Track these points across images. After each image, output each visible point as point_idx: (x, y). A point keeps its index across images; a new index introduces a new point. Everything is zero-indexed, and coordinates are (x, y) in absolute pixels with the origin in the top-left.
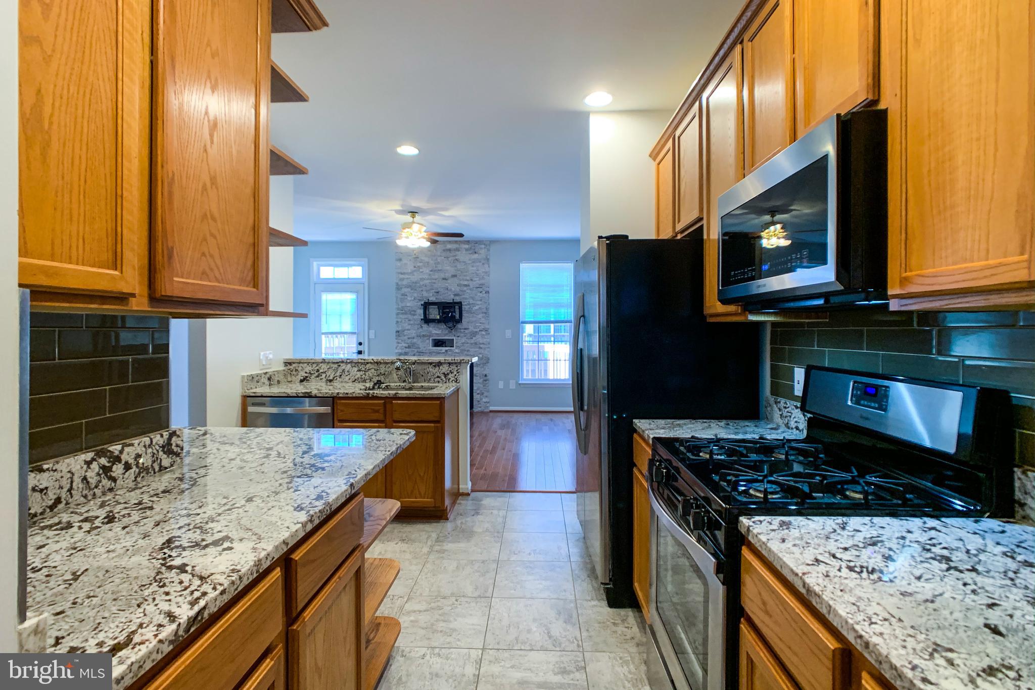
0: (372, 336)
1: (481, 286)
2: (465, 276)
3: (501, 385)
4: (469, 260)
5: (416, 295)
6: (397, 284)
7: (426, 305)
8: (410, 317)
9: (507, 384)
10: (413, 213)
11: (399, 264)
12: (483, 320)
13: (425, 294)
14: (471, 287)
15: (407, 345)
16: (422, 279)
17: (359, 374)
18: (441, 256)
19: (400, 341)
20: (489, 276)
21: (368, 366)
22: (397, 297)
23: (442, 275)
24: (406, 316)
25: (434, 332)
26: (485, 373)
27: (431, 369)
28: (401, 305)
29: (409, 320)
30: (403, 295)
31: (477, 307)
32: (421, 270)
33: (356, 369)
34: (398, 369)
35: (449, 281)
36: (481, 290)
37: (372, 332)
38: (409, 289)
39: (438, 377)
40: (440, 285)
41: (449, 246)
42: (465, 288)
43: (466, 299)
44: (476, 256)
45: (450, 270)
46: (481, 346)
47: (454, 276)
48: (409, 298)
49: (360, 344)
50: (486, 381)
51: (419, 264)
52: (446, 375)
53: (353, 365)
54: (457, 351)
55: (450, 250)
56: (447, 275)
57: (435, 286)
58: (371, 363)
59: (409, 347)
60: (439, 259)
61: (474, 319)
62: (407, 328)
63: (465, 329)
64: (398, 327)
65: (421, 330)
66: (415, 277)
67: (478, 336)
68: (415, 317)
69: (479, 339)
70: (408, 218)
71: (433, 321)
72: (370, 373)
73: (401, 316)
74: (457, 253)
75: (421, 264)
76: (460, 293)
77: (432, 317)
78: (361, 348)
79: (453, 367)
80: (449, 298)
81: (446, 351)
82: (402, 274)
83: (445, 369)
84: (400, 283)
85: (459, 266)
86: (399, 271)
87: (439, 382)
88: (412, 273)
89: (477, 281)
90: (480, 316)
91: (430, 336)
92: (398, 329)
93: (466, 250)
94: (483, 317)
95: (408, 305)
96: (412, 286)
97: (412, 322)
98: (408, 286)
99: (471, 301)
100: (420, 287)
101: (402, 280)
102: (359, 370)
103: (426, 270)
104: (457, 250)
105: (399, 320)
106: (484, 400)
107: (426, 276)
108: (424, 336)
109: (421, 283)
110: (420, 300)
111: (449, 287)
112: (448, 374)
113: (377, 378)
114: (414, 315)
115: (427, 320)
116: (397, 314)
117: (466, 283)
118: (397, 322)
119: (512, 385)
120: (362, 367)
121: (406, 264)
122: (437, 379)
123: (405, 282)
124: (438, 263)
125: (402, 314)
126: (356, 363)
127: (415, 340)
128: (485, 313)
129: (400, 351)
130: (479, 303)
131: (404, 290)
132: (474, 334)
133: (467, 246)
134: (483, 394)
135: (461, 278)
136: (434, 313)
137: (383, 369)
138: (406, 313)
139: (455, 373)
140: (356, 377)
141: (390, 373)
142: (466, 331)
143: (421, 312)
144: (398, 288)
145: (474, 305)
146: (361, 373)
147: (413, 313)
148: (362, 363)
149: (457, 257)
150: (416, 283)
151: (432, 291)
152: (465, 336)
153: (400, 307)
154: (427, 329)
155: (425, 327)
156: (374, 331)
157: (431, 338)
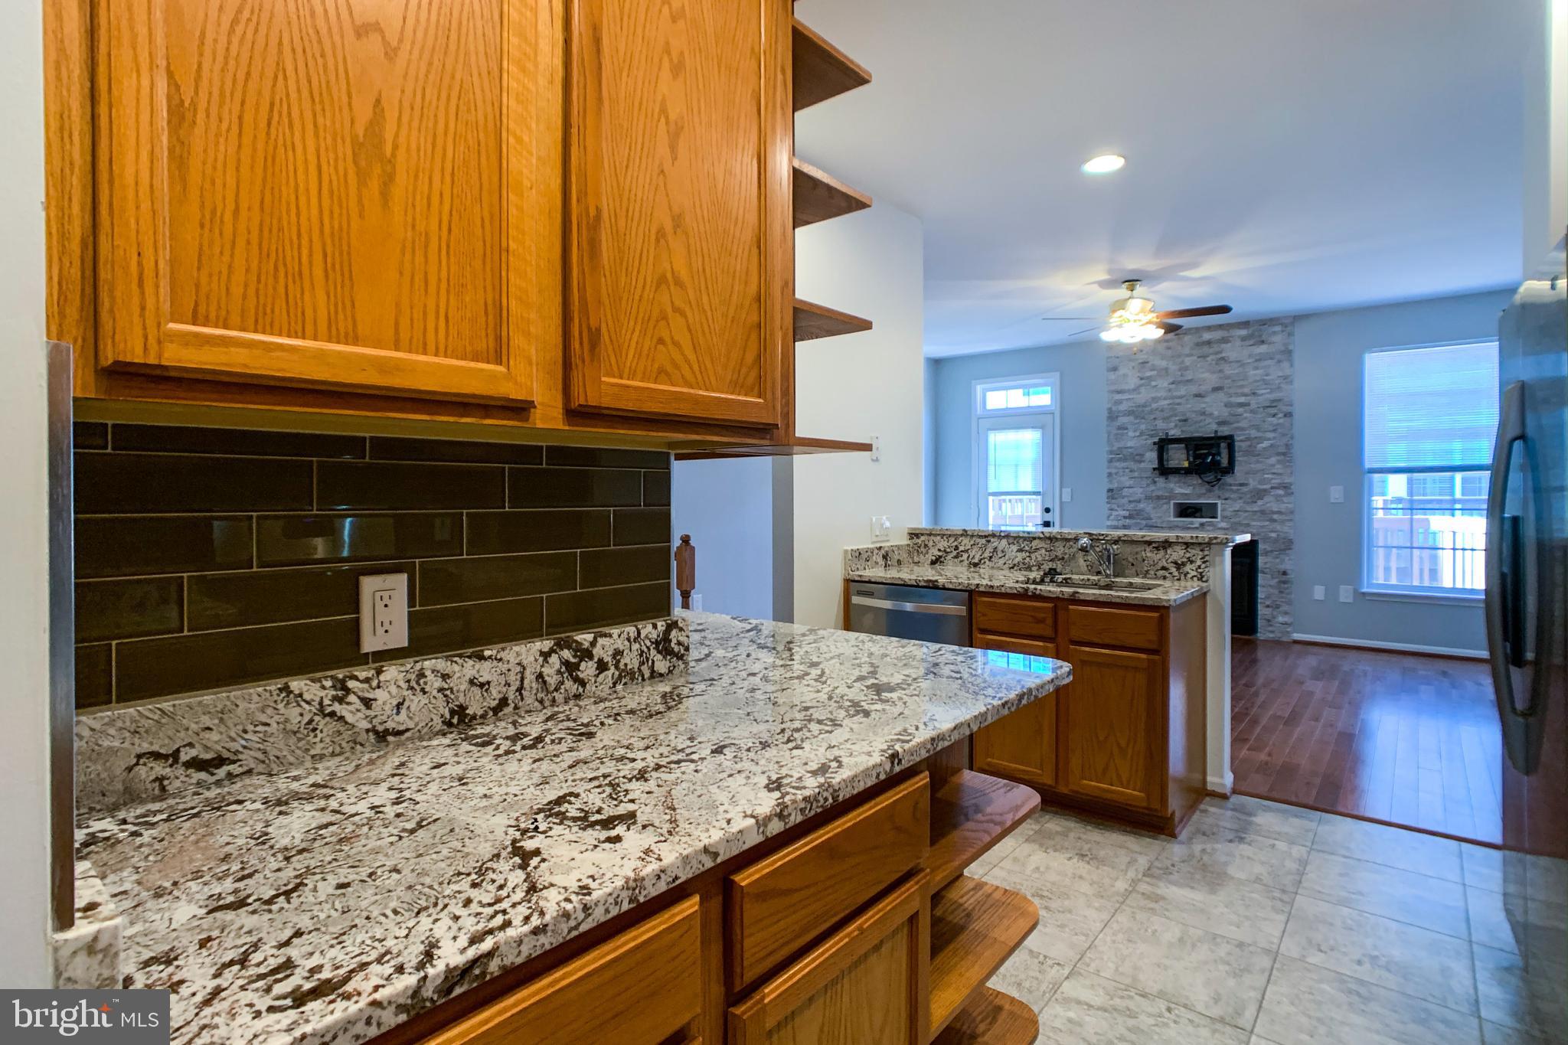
0: (1067, 498)
1: (1274, 404)
2: (1242, 386)
3: (1319, 592)
4: (1250, 356)
5: (1143, 427)
6: (1110, 410)
7: (1163, 445)
8: (1132, 465)
9: (1332, 592)
10: (1131, 282)
11: (1112, 376)
12: (1278, 468)
13: (1161, 425)
14: (1253, 406)
15: (1126, 513)
16: (1155, 399)
17: (1020, 556)
18: (1191, 355)
19: (1115, 506)
20: (1291, 383)
21: (1035, 543)
22: (1109, 433)
23: (1194, 389)
24: (1125, 464)
25: (1178, 490)
26: (1282, 567)
27: (1149, 554)
28: (1117, 445)
29: (1132, 471)
30: (1119, 428)
31: (1265, 444)
32: (1153, 383)
33: (1015, 548)
34: (1083, 549)
35: (1207, 399)
36: (1273, 411)
37: (1067, 491)
38: (1131, 418)
39: (1164, 568)
40: (1189, 407)
41: (1207, 336)
42: (1241, 410)
43: (1243, 429)
44: (1263, 349)
45: (1210, 379)
46: (1275, 517)
47: (1216, 389)
48: (1131, 434)
49: (1047, 510)
50: (1285, 582)
51: (1148, 374)
52: (1179, 566)
53: (1011, 541)
54: (1223, 525)
55: (1209, 343)
56: (1203, 389)
57: (1180, 409)
58: (1040, 538)
59: (1130, 517)
60: (1188, 361)
61: (1259, 466)
62: (1127, 484)
63: (1242, 485)
64: (1110, 482)
65: (1152, 488)
66: (1143, 396)
67: (1266, 499)
68: (1143, 465)
69: (1269, 503)
70: (1122, 292)
71: (1176, 471)
72: (1038, 556)
73: (1118, 464)
74: (1223, 346)
75: (1155, 373)
76: (1232, 419)
77: (1173, 464)
78: (1048, 517)
79: (1194, 552)
80: (1207, 428)
81: (1202, 525)
82: (1119, 392)
83: (1177, 554)
84: (1114, 409)
85: (1229, 370)
86: (1113, 388)
87: (1165, 578)
88: (1136, 390)
89: (1265, 396)
90: (1273, 460)
91: (1169, 498)
92: (1111, 487)
93: (1243, 339)
94: (1279, 462)
95: (1129, 444)
96: (1137, 412)
97: (1136, 474)
98: (1130, 413)
99: (1254, 433)
100: (1151, 412)
101: (1119, 402)
102: (1020, 550)
103: (1163, 383)
104: (1225, 340)
105: (1114, 471)
106: (1281, 619)
107: (1162, 394)
108: (1159, 498)
109: (1154, 406)
110: (1152, 436)
111: (1208, 410)
112: (1184, 564)
113: (1051, 565)
114: (1140, 462)
115: (1164, 470)
116: (1111, 461)
117: (1242, 400)
118: (1110, 475)
119: (1345, 594)
120: (1024, 545)
121: (1125, 376)
122: (1162, 573)
123: (1123, 407)
124: (1186, 368)
125: (1119, 460)
126: (1015, 538)
127: (1141, 506)
128: (1284, 454)
129: (1115, 523)
130: (1271, 435)
131: (1123, 420)
132: (1259, 494)
133: (1243, 332)
134: (1278, 607)
135: (1232, 391)
136: (1178, 457)
137: (1060, 549)
138: (1125, 459)
139: (1199, 563)
140: (1016, 561)
141: (1073, 557)
142: (1244, 489)
143: (1152, 456)
144: (1112, 416)
145: (1260, 440)
146: (1024, 554)
147: (1138, 457)
148: (1025, 539)
149: (1223, 355)
150: (1144, 406)
151: (1173, 419)
152: (1241, 498)
153: (1115, 448)
154: (1163, 485)
155: (1161, 481)
156: (1069, 490)
157: (1172, 502)
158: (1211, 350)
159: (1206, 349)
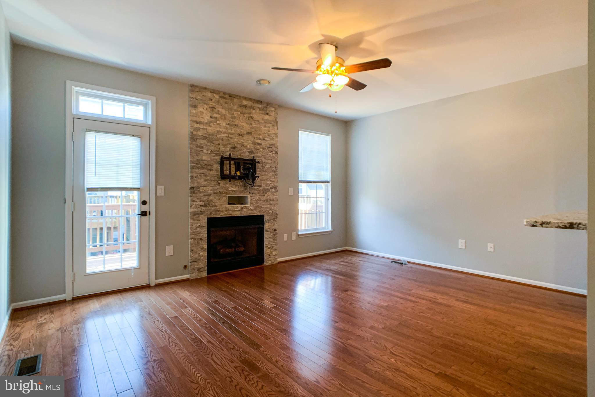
0: (161, 193)
1: (271, 146)
2: (259, 135)
3: (286, 237)
4: (263, 119)
5: (212, 148)
6: (192, 134)
7: (223, 161)
8: (205, 172)
9: (290, 236)
11: (194, 111)
12: (273, 179)
13: (222, 149)
14: (264, 146)
15: (202, 203)
16: (219, 132)
18: (237, 111)
19: (195, 199)
20: (277, 137)
22: (191, 149)
23: (239, 131)
24: (201, 171)
25: (231, 189)
26: (274, 227)
28: (196, 158)
29: (206, 176)
30: (198, 146)
31: (268, 166)
32: (218, 122)
35: (244, 138)
36: (271, 149)
37: (161, 188)
38: (205, 141)
41: (245, 103)
42: (258, 147)
43: (259, 157)
44: (267, 117)
45: (246, 127)
46: (271, 202)
47: (249, 133)
48: (205, 151)
49: (144, 203)
50: (274, 235)
51: (215, 115)
54: (251, 208)
55: (245, 106)
56: (244, 131)
59: (205, 206)
60: (236, 114)
61: (266, 177)
62: (203, 184)
63: (259, 186)
64: (192, 182)
65: (217, 187)
66: (212, 129)
67: (269, 193)
68: (211, 172)
69: (269, 195)
71: (230, 177)
73: (196, 170)
75: (217, 116)
76: (255, 151)
78: (145, 208)
80: (246, 155)
81: (242, 208)
82: (197, 123)
84: (195, 133)
85: (254, 125)
86: (195, 119)
88: (208, 124)
89: (269, 142)
90: (271, 174)
91: (226, 193)
92: (193, 185)
93: (260, 109)
94: (273, 175)
95: (204, 158)
96: (209, 138)
97: (208, 178)
98: (205, 138)
99: (264, 160)
100: (217, 140)
101: (198, 129)
104: (252, 108)
105: (195, 175)
106: (274, 253)
107: (223, 130)
108: (221, 193)
109: (219, 136)
110: (217, 154)
111: (244, 144)
114: (210, 170)
115: (223, 176)
116: (192, 168)
117: (259, 141)
118: (192, 177)
119: (294, 237)
121: (202, 113)
123: (200, 133)
125: (198, 168)
127: (211, 198)
128: (275, 172)
129: (196, 210)
130: (270, 162)
131: (200, 142)
132: (266, 191)
133: (260, 106)
134: (272, 247)
135: (255, 136)
136: (231, 169)
138: (202, 168)
142: (260, 189)
143: (217, 167)
144: (193, 138)
145: (267, 163)
147: (209, 167)
149: (252, 115)
150: (213, 135)
151: (228, 146)
152: (259, 193)
153: (195, 160)
154: (223, 186)
155: (222, 183)
156: (162, 187)
157: (227, 195)
158: (247, 111)
159: (244, 110)
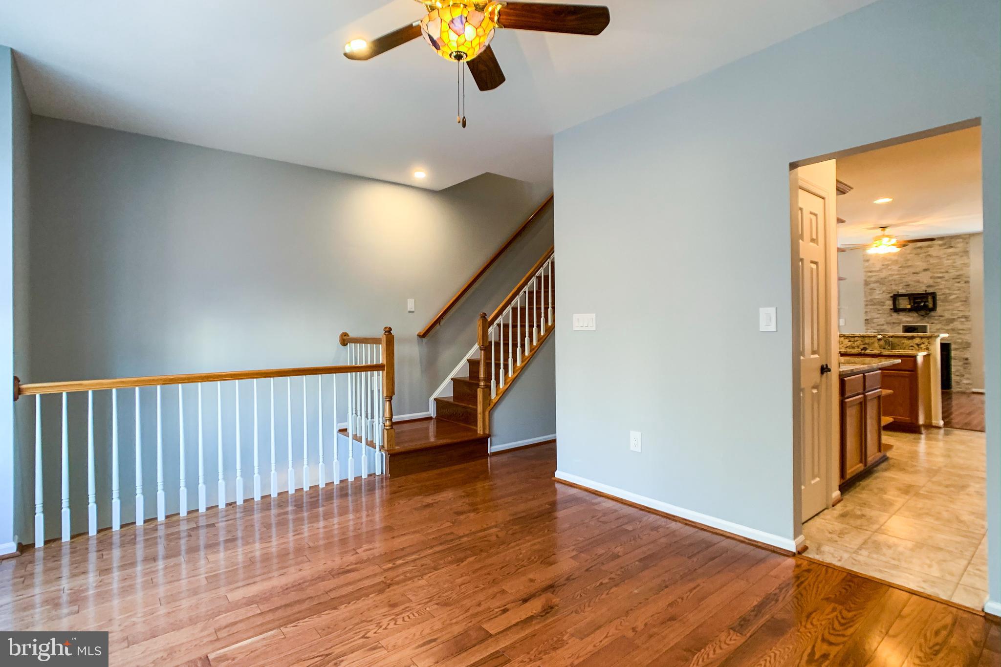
0: (842, 324)
1: (958, 277)
2: (940, 268)
4: (945, 253)
5: (884, 288)
6: (866, 281)
7: (895, 297)
8: (879, 307)
10: (884, 228)
11: (867, 264)
12: (962, 308)
13: (894, 288)
14: (947, 278)
15: (876, 331)
16: (892, 275)
17: (849, 344)
19: (869, 328)
20: (968, 266)
21: (856, 339)
22: (865, 292)
23: (912, 270)
24: (875, 307)
25: (905, 319)
26: (965, 356)
27: (906, 341)
28: (870, 298)
29: (879, 310)
30: (871, 289)
31: (954, 296)
32: (889, 268)
33: (847, 340)
34: (880, 340)
35: (920, 275)
36: (958, 280)
37: (842, 321)
38: (878, 284)
39: (912, 346)
40: (911, 279)
42: (939, 280)
43: (940, 289)
44: (952, 250)
45: (922, 265)
47: (926, 270)
48: (878, 292)
50: (967, 364)
52: (918, 345)
53: (845, 338)
55: (921, 247)
56: (917, 270)
57: (905, 280)
58: (858, 336)
61: (951, 307)
62: (876, 317)
63: (940, 316)
64: (867, 316)
65: (890, 318)
66: (884, 274)
67: (955, 323)
68: (884, 307)
69: (957, 324)
70: (879, 232)
71: (904, 310)
72: (858, 343)
73: (871, 307)
74: (929, 249)
75: (890, 263)
76: (935, 284)
77: (902, 307)
79: (924, 340)
80: (921, 289)
82: (870, 272)
83: (917, 341)
84: (868, 280)
85: (932, 261)
86: (867, 270)
87: (912, 350)
88: (880, 271)
89: (954, 273)
90: (959, 304)
91: (899, 323)
92: (868, 318)
94: (962, 305)
95: (877, 297)
96: (881, 282)
97: (881, 312)
98: (876, 282)
99: (947, 291)
100: (889, 281)
101: (870, 277)
102: (850, 341)
103: (895, 267)
104: (929, 246)
105: (868, 310)
106: (965, 381)
107: (896, 273)
108: (894, 323)
109: (890, 278)
110: (889, 293)
111: (921, 280)
112: (920, 344)
113: (863, 346)
114: (883, 306)
115: (896, 310)
116: (867, 305)
117: (940, 275)
118: (866, 312)
120: (852, 339)
121: (874, 264)
122: (910, 348)
123: (873, 279)
124: (908, 260)
125: (871, 305)
126: (848, 336)
127: (884, 327)
128: (965, 301)
130: (957, 292)
131: (872, 285)
132: (951, 321)
133: (940, 242)
134: (962, 376)
135: (935, 271)
136: (904, 303)
137: (867, 340)
138: (874, 305)
139: (927, 344)
140: (848, 345)
141: (873, 343)
142: (942, 318)
143: (890, 303)
144: (867, 283)
145: (951, 294)
146: (852, 343)
147: (882, 303)
148: (851, 337)
149: (929, 253)
150: (885, 278)
151: (901, 284)
152: (941, 323)
153: (868, 299)
154: (896, 317)
155: (895, 315)
156: (844, 320)
157: (902, 325)
158: (923, 251)
159: (919, 251)
